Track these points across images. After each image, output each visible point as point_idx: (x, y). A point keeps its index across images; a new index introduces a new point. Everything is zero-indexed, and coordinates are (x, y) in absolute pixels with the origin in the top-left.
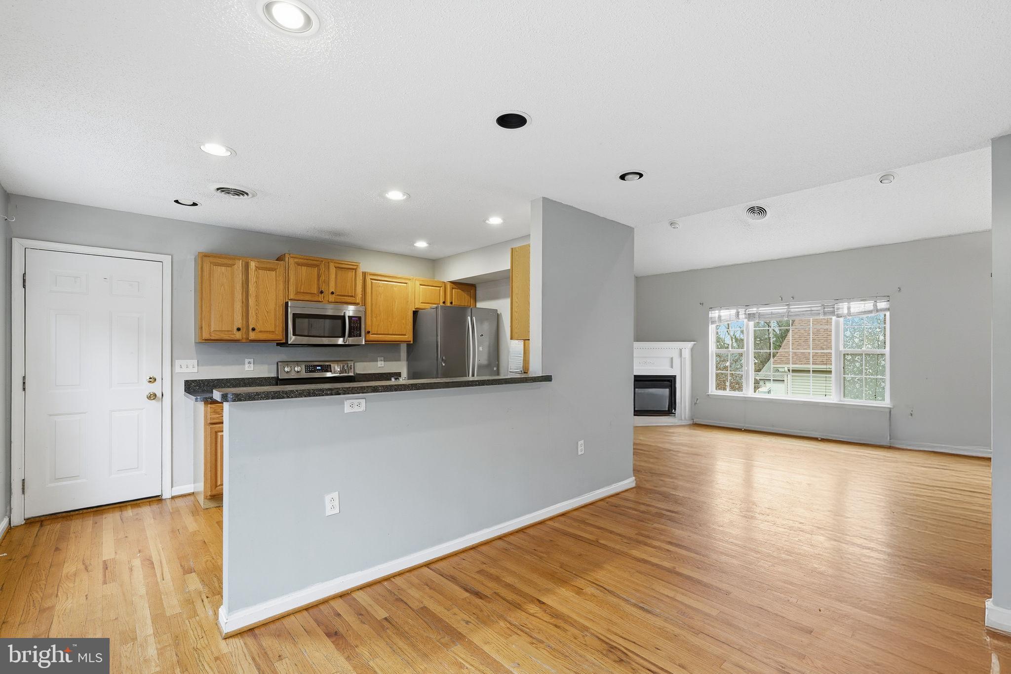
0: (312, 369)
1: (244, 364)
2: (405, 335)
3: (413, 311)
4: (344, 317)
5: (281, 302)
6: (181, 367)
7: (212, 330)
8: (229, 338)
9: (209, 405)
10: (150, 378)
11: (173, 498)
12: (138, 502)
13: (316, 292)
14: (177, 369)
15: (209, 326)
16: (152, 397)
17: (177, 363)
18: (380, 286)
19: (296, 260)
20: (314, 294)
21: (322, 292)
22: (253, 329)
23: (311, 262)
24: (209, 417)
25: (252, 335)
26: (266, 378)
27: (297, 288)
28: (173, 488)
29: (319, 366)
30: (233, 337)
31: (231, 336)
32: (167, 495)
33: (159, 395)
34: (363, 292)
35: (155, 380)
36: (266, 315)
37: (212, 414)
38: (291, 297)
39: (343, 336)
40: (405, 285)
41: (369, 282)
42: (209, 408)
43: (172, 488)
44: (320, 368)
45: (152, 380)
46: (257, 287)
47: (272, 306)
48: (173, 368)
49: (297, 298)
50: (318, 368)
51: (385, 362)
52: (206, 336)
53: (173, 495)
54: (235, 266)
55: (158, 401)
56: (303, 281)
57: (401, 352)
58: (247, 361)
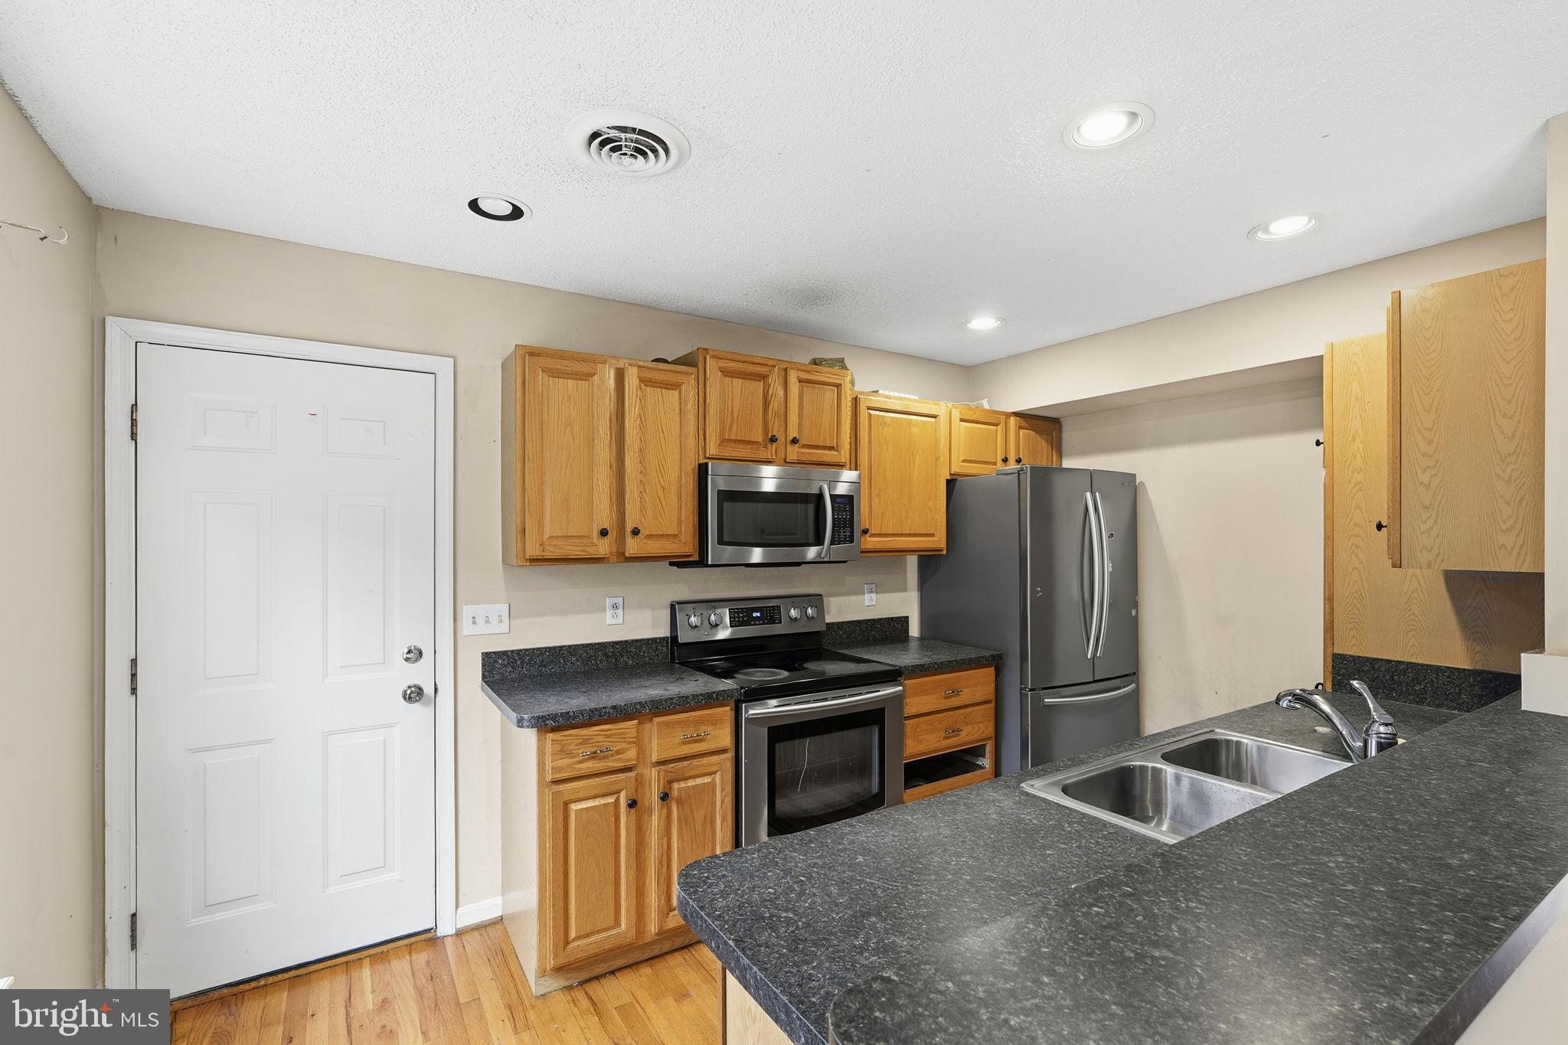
0: (743, 617)
1: (604, 610)
2: (932, 535)
3: (947, 480)
4: (820, 497)
5: (691, 466)
6: (474, 623)
7: (547, 535)
8: (582, 555)
9: (550, 735)
10: (409, 652)
11: (459, 934)
12: (385, 948)
13: (760, 440)
14: (466, 628)
15: (541, 525)
16: (414, 694)
17: (466, 611)
18: (885, 424)
19: (722, 364)
20: (757, 443)
21: (773, 440)
22: (636, 532)
23: (751, 368)
24: (549, 765)
25: (633, 546)
26: (648, 640)
27: (723, 429)
28: (459, 909)
29: (757, 610)
30: (592, 552)
31: (588, 549)
32: (446, 929)
33: (428, 690)
34: (854, 438)
35: (421, 653)
36: (661, 495)
37: (557, 757)
38: (712, 450)
39: (819, 542)
40: (933, 420)
41: (863, 414)
42: (549, 743)
43: (457, 907)
44: (758, 614)
45: (415, 655)
46: (642, 428)
47: (672, 473)
48: (459, 623)
49: (727, 455)
50: (754, 615)
51: (879, 595)
52: (532, 551)
53: (459, 927)
54: (596, 377)
55: (427, 704)
56: (736, 414)
57: (908, 571)
58: (609, 602)
